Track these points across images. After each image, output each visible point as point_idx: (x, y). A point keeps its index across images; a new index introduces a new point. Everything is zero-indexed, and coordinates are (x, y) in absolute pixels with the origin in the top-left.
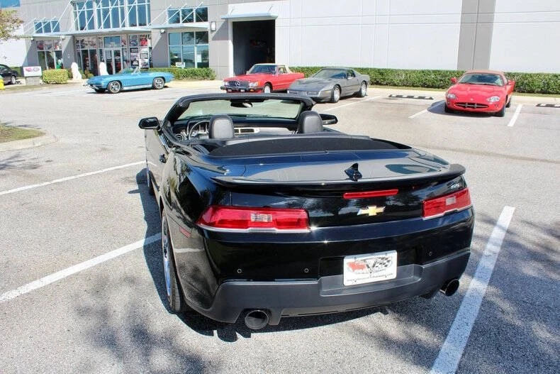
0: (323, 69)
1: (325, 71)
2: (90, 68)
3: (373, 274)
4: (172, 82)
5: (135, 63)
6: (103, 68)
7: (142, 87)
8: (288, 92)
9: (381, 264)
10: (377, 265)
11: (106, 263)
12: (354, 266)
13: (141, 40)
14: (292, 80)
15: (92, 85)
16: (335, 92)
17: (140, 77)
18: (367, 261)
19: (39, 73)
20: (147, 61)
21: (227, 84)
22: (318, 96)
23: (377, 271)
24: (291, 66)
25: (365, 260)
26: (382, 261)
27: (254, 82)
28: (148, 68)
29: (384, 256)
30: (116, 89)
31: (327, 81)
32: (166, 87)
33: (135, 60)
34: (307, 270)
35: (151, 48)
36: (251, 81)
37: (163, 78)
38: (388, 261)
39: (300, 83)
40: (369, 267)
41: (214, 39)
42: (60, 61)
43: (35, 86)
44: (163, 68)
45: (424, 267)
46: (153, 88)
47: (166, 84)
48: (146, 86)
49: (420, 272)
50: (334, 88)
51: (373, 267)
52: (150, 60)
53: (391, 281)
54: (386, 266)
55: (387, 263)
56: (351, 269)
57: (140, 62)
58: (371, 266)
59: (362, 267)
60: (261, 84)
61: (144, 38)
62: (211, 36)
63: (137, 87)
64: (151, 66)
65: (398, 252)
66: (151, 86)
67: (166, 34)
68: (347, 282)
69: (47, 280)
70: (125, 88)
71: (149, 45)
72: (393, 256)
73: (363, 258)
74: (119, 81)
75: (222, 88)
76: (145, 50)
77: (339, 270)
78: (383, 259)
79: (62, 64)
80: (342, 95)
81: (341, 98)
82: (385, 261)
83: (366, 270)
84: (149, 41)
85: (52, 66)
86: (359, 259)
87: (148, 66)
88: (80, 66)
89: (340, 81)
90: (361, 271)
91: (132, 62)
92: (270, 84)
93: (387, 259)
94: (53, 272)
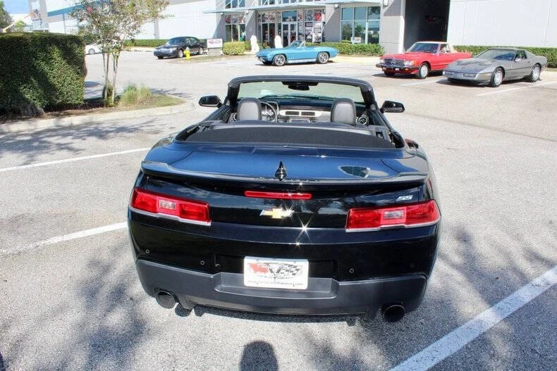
0: (489, 49)
1: (492, 51)
2: (268, 41)
3: (277, 280)
4: (336, 57)
5: (309, 37)
6: (278, 41)
7: (306, 61)
8: (444, 73)
9: (287, 271)
10: (282, 271)
12: (256, 268)
13: (316, 14)
14: (451, 61)
15: (259, 57)
16: (496, 76)
17: (304, 51)
18: (270, 265)
19: (220, 45)
20: (320, 35)
21: (383, 61)
22: (476, 78)
23: (282, 278)
24: (457, 44)
25: (268, 264)
26: (288, 268)
27: (410, 60)
28: (319, 42)
29: (292, 263)
30: (281, 62)
31: (489, 63)
32: (331, 62)
33: (309, 34)
34: (202, 263)
35: (324, 23)
36: (407, 60)
37: (328, 53)
38: (297, 270)
39: (459, 64)
40: (272, 272)
41: (386, 14)
42: (244, 34)
43: (215, 57)
44: (333, 43)
45: (341, 284)
46: (318, 62)
47: (330, 59)
48: (310, 60)
49: (336, 289)
50: (496, 71)
51: (278, 272)
52: (323, 35)
53: (300, 292)
54: (294, 274)
55: (295, 272)
56: (252, 271)
57: (314, 35)
58: (275, 270)
59: (264, 271)
60: (418, 63)
61: (319, 13)
62: (383, 11)
63: (301, 61)
64: (324, 40)
65: (310, 261)
66: (314, 60)
67: (339, 9)
68: (248, 283)
69: (89, 232)
70: (290, 62)
71: (323, 20)
72: (304, 265)
73: (268, 262)
74: (284, 55)
75: (377, 66)
76: (319, 24)
77: (239, 269)
78: (289, 266)
79: (245, 37)
80: (506, 79)
81: (504, 82)
82: (293, 269)
83: (269, 274)
84: (323, 15)
85: (236, 38)
86: (262, 261)
87: (321, 41)
88: (259, 38)
89: (503, 63)
90: (263, 274)
91: (306, 36)
92: (428, 64)
93: (295, 267)
94: (98, 226)
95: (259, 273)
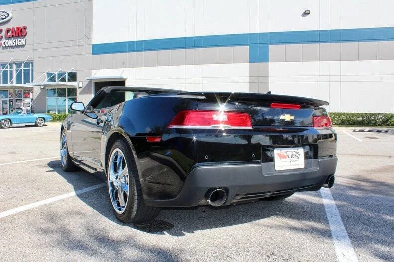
3: (292, 163)
4: (50, 123)
7: (27, 124)
10: (293, 156)
11: (51, 204)
13: (25, 93)
17: (26, 117)
20: (29, 109)
25: (286, 152)
29: (296, 150)
30: (7, 125)
32: (46, 125)
34: (254, 155)
35: (32, 100)
37: (44, 118)
38: (299, 155)
41: (81, 94)
45: (320, 160)
46: (36, 125)
47: (46, 124)
48: (30, 124)
52: (31, 108)
56: (279, 157)
58: (290, 156)
61: (27, 92)
62: (78, 91)
64: (32, 112)
65: (303, 149)
66: (34, 124)
67: (45, 90)
68: (277, 168)
70: (14, 125)
71: (31, 97)
72: (301, 151)
73: (286, 151)
74: (10, 120)
76: (28, 101)
77: (271, 159)
82: (298, 155)
84: (31, 94)
86: (283, 151)
87: (30, 112)
95: (283, 160)
